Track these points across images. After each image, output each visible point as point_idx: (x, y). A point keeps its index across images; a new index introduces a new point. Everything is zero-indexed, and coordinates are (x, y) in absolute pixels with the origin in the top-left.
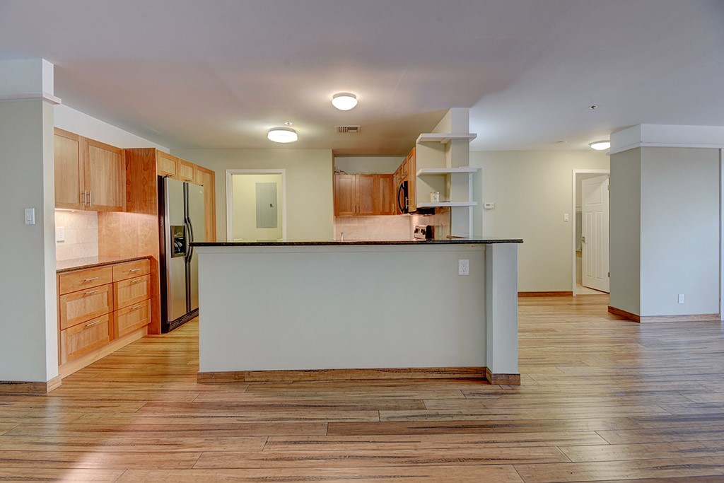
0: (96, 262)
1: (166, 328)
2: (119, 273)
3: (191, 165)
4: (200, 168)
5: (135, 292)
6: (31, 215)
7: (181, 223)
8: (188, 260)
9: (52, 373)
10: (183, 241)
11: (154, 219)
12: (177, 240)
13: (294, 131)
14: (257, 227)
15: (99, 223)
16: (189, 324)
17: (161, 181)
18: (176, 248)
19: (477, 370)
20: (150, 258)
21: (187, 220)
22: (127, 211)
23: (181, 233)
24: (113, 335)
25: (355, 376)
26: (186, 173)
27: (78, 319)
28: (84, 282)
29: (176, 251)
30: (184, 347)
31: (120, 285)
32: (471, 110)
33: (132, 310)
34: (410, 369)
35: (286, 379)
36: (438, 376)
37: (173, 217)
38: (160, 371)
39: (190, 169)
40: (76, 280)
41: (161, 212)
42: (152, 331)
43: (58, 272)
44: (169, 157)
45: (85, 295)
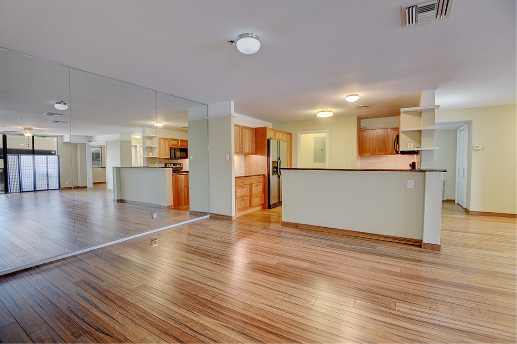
0: (244, 175)
1: (270, 207)
2: (253, 180)
3: (281, 132)
4: (285, 133)
5: (258, 189)
6: (228, 157)
7: (276, 160)
8: (279, 177)
9: (234, 214)
10: (277, 168)
11: (266, 158)
12: (274, 168)
13: (331, 111)
14: (314, 162)
15: (245, 160)
16: (279, 207)
17: (269, 141)
18: (274, 171)
19: (416, 241)
20: (264, 175)
21: (279, 159)
22: (256, 154)
23: (276, 164)
24: (251, 206)
25: (348, 234)
26: (279, 136)
27: (240, 196)
28: (242, 182)
29: (274, 172)
30: (277, 215)
31: (253, 185)
32: (436, 91)
33: (257, 197)
34: (377, 234)
35: (316, 230)
36: (392, 240)
37: (273, 157)
38: (268, 220)
39: (281, 134)
40: (240, 181)
41: (268, 156)
42: (264, 208)
43: (235, 177)
44: (272, 130)
45: (242, 188)
